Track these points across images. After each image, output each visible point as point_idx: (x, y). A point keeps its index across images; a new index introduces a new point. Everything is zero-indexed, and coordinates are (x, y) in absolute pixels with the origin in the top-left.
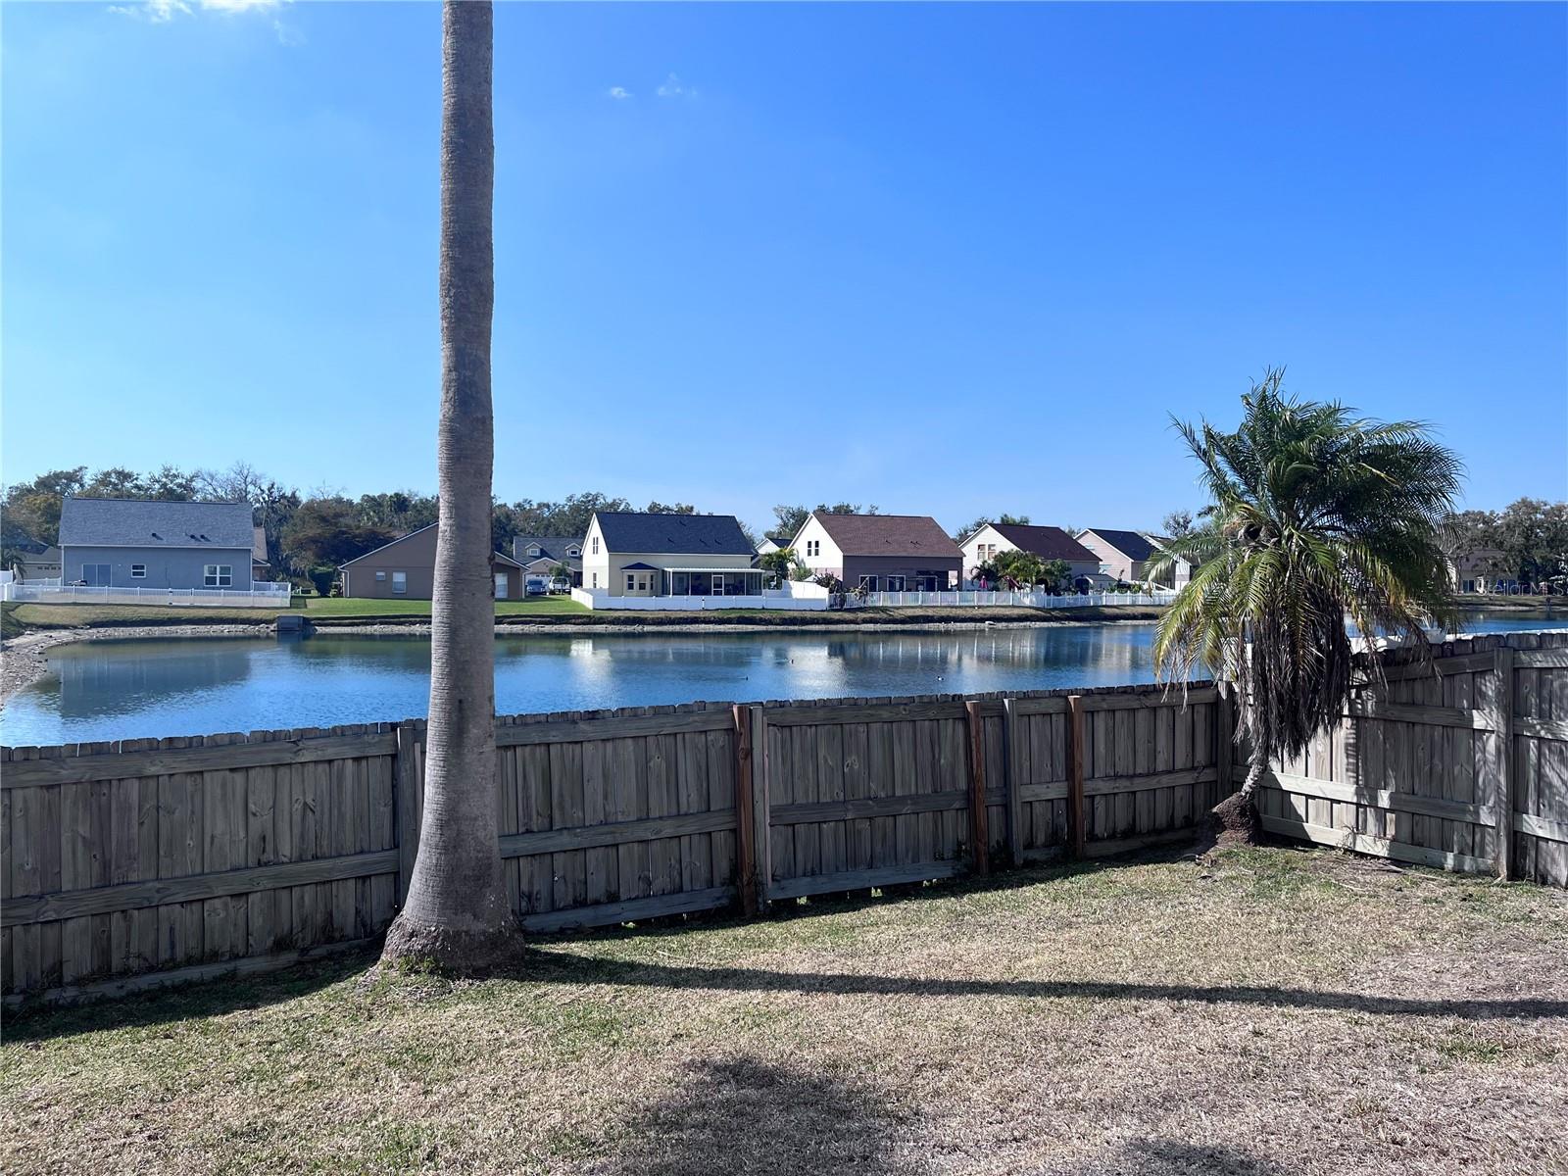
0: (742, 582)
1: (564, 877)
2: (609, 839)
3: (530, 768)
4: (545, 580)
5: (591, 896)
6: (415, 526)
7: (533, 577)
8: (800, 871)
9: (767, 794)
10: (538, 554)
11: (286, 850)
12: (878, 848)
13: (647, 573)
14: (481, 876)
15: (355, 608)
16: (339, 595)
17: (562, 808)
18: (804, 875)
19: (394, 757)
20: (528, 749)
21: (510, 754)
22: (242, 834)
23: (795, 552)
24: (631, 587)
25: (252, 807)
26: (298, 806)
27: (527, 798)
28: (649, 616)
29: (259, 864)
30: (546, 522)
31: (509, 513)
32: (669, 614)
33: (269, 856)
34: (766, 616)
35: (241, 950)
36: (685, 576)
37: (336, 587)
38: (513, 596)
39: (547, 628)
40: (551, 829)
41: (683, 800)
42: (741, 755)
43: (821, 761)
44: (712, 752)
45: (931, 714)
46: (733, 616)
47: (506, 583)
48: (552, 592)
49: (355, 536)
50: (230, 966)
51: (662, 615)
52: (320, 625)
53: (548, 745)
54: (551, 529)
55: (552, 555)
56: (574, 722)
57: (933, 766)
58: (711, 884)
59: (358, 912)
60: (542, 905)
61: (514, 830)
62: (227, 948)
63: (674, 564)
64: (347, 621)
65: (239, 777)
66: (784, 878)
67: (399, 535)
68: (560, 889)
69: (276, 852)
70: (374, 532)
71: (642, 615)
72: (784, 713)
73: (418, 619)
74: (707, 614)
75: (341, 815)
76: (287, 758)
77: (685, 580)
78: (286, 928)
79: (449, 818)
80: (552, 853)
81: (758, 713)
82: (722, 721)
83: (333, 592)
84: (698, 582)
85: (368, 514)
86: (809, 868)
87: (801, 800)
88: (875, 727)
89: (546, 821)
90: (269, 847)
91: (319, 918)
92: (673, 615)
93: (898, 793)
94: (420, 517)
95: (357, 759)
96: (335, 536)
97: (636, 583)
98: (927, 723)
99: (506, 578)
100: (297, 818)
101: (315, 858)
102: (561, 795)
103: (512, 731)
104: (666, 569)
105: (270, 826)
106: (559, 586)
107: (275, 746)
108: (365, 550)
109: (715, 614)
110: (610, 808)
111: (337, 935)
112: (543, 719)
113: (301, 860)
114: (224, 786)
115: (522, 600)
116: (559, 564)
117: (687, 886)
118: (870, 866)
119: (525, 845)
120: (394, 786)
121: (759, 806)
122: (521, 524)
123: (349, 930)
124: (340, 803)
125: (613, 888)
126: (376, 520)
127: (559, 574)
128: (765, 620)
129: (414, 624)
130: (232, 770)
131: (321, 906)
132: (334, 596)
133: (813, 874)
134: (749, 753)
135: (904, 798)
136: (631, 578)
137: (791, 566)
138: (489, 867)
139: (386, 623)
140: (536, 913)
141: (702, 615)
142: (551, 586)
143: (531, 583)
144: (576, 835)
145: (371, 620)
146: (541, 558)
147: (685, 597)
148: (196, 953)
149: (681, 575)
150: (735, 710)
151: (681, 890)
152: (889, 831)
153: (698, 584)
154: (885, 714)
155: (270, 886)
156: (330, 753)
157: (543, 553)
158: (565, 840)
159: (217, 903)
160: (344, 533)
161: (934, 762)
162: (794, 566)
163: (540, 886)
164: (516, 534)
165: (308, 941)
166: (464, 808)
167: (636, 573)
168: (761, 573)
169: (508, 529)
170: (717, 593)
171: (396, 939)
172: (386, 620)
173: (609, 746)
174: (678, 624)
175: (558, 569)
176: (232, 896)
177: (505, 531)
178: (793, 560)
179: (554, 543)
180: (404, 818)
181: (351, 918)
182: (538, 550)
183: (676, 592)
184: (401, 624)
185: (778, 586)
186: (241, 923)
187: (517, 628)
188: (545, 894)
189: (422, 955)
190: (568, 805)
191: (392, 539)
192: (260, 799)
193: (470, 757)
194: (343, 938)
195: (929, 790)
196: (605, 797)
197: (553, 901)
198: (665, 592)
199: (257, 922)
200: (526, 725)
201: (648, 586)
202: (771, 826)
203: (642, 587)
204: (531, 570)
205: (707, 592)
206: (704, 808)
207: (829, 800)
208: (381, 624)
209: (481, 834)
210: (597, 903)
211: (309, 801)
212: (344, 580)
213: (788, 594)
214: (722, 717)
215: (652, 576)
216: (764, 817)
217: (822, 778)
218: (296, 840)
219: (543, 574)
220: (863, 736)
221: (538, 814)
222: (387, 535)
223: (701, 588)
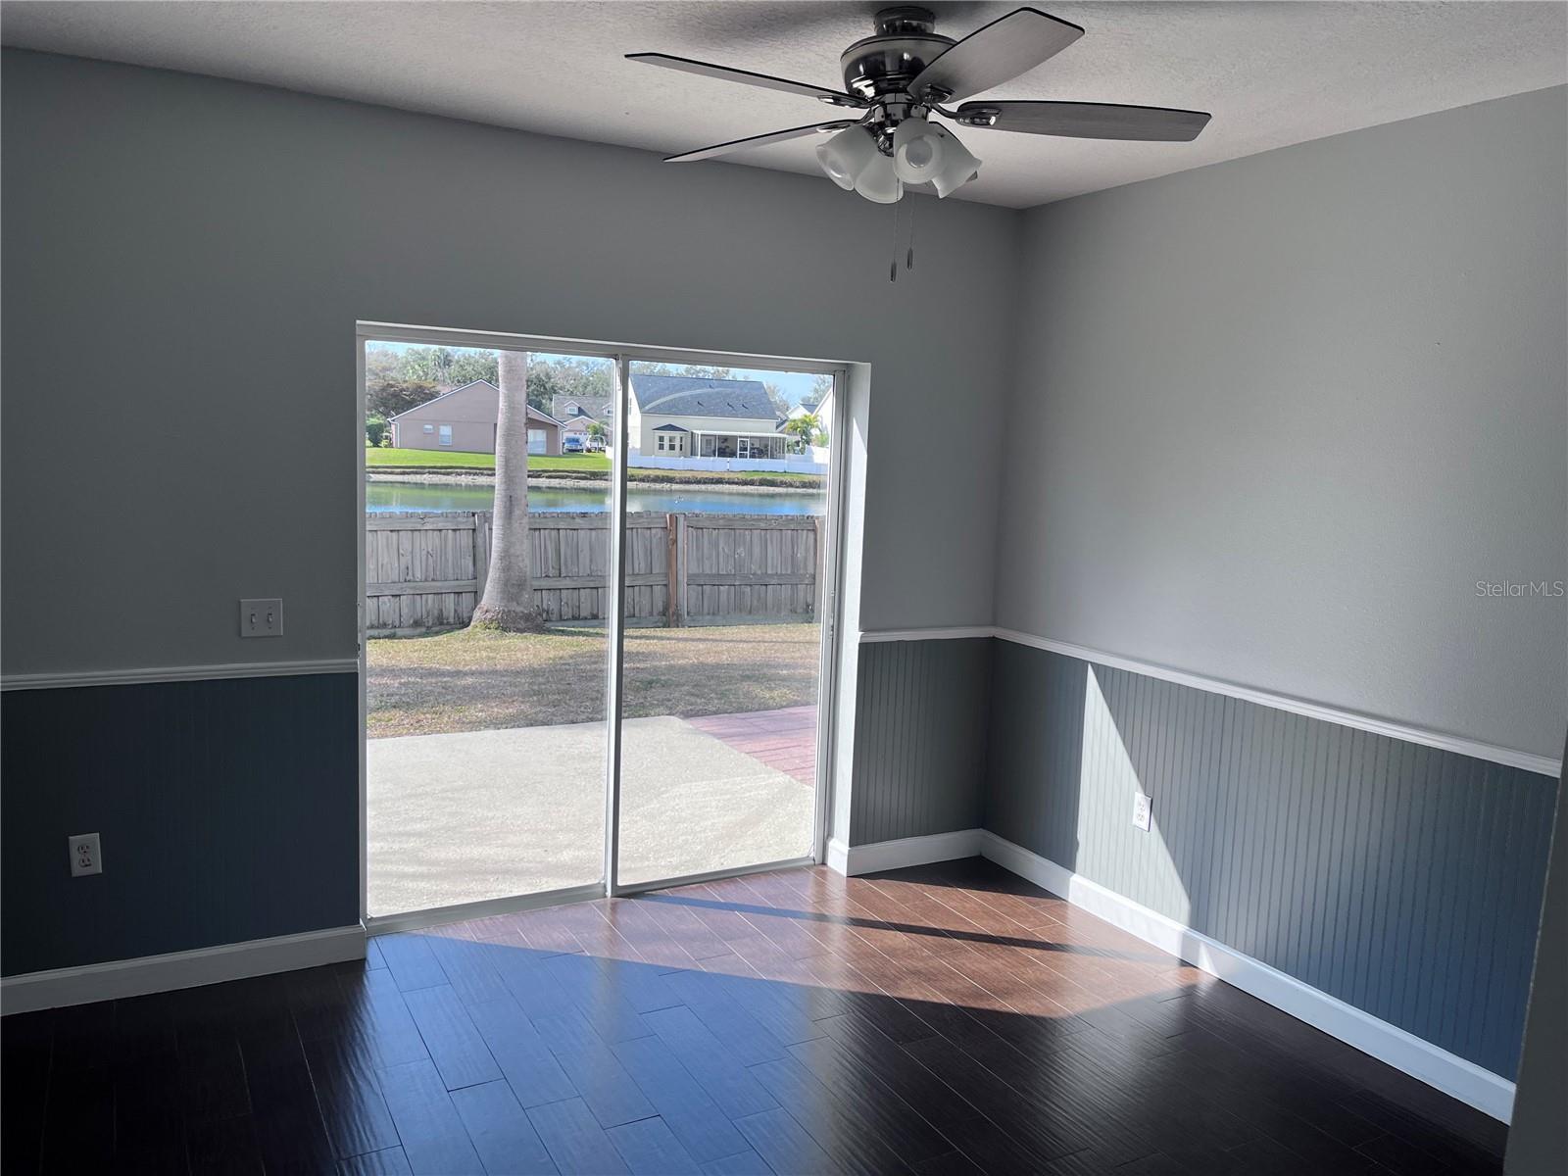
0: (766, 446)
1: (567, 603)
2: (592, 585)
3: (548, 542)
4: (582, 438)
5: (582, 615)
6: (459, 381)
7: (571, 435)
8: (706, 611)
9: (686, 566)
10: (576, 413)
11: (418, 575)
12: (755, 603)
13: (677, 435)
14: (521, 585)
15: (405, 458)
16: (390, 445)
17: (566, 565)
18: (709, 614)
19: (474, 530)
20: (547, 531)
21: (537, 533)
22: (396, 565)
23: (819, 418)
24: (661, 447)
25: (401, 551)
26: (425, 553)
27: (547, 559)
28: (677, 475)
29: (405, 581)
30: (584, 381)
31: (549, 370)
32: (696, 474)
33: (410, 577)
34: (787, 479)
35: (397, 623)
36: (713, 438)
37: (387, 437)
38: (551, 452)
39: (583, 484)
40: (560, 576)
41: (636, 566)
42: (670, 542)
43: (720, 549)
44: (654, 541)
45: (792, 527)
46: (755, 478)
47: (545, 439)
48: (589, 451)
49: (402, 390)
50: (393, 631)
51: (689, 475)
52: (373, 473)
53: (559, 529)
54: (589, 388)
55: (590, 414)
56: (573, 518)
57: (792, 557)
58: (651, 614)
59: (455, 611)
60: (554, 617)
61: (539, 575)
62: (390, 622)
63: (703, 426)
64: (399, 470)
65: (394, 534)
66: (695, 614)
67: (444, 390)
68: (564, 609)
69: (413, 576)
70: (420, 387)
71: (670, 474)
72: (698, 521)
73: (464, 471)
74: (732, 476)
75: (447, 560)
76: (419, 527)
77: (713, 444)
78: (420, 615)
79: (506, 555)
80: (560, 589)
81: (681, 519)
82: (660, 523)
83: (384, 443)
84: (726, 444)
85: (413, 368)
86: (711, 611)
87: (708, 571)
88: (756, 533)
89: (558, 572)
90: (410, 573)
91: (436, 612)
92: (699, 476)
93: (769, 572)
94: (464, 372)
95: (454, 530)
96: (383, 389)
97: (666, 443)
98: (789, 532)
99: (545, 435)
100: (424, 558)
101: (433, 580)
102: (566, 558)
103: (538, 521)
104: (694, 431)
105: (410, 562)
106: (595, 444)
107: (413, 520)
108: (411, 404)
109: (740, 476)
110: (593, 567)
111: (445, 621)
112: (555, 515)
113: (426, 580)
114: (387, 539)
115: (559, 456)
116: (596, 423)
117: (637, 614)
118: (750, 612)
119: (544, 583)
120: (474, 547)
121: (680, 573)
122: (560, 383)
123: (451, 620)
124: (445, 554)
125: (595, 612)
126: (422, 374)
127: (596, 433)
128: (786, 483)
129: (460, 474)
130: (391, 531)
131: (436, 606)
132: (386, 447)
133: (714, 614)
134: (675, 541)
135: (772, 575)
136: (661, 439)
137: (815, 432)
138: (525, 580)
139: (434, 473)
140: (551, 621)
141: (726, 476)
142: (588, 444)
143: (570, 440)
144: (574, 580)
145: (419, 470)
146: (579, 415)
147: (712, 458)
148: (376, 623)
149: (709, 438)
150: (668, 516)
151: (634, 616)
152: (763, 595)
153: (725, 448)
154: (762, 525)
155: (411, 592)
156: (440, 526)
157: (581, 411)
158: (568, 583)
159: (386, 599)
160: (392, 386)
161: (793, 556)
162: (818, 432)
163: (554, 606)
164: (555, 392)
165: (430, 624)
166: (512, 551)
167: (667, 434)
168: (784, 439)
169: (547, 386)
170: (742, 456)
171: (479, 614)
172: (434, 470)
173: (594, 532)
174: (705, 483)
175: (594, 427)
176: (393, 596)
177: (545, 388)
178: (817, 427)
179: (591, 402)
180: (479, 564)
181: (452, 614)
182: (576, 409)
183: (704, 453)
184: (448, 474)
185: (802, 451)
186: (397, 610)
187: (555, 482)
188: (556, 611)
189: (492, 621)
190: (569, 563)
191: (438, 393)
192: (406, 545)
193: (516, 525)
194: (448, 624)
195: (789, 572)
196: (591, 561)
197: (561, 616)
198: (693, 453)
199: (405, 611)
200: (546, 517)
201: (677, 447)
202: (688, 585)
203: (672, 447)
204: (568, 428)
205: (733, 454)
206: (648, 571)
207: (725, 573)
208: (430, 473)
209: (521, 564)
210: (586, 619)
211: (430, 550)
212: (394, 431)
213: (810, 460)
214: (661, 520)
215: (681, 438)
216: (683, 579)
217: (721, 560)
218: (424, 571)
219: (581, 432)
220: (748, 538)
221: (553, 568)
222: (433, 390)
223: (727, 450)
